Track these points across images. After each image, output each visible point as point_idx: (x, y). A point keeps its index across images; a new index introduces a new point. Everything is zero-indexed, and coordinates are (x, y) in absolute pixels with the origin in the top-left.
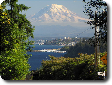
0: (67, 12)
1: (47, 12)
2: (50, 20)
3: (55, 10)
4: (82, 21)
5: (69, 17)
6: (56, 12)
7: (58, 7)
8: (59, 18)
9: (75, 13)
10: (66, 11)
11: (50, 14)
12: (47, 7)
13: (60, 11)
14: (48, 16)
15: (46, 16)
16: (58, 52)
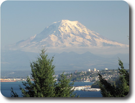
0: (85, 32)
1: (55, 32)
2: (59, 44)
3: (67, 28)
4: (109, 45)
5: (88, 40)
6: (67, 32)
7: (70, 24)
8: (73, 41)
9: (98, 34)
10: (83, 31)
11: (59, 36)
12: (55, 24)
13: (74, 31)
14: (57, 38)
15: (53, 38)
16: (89, 91)
